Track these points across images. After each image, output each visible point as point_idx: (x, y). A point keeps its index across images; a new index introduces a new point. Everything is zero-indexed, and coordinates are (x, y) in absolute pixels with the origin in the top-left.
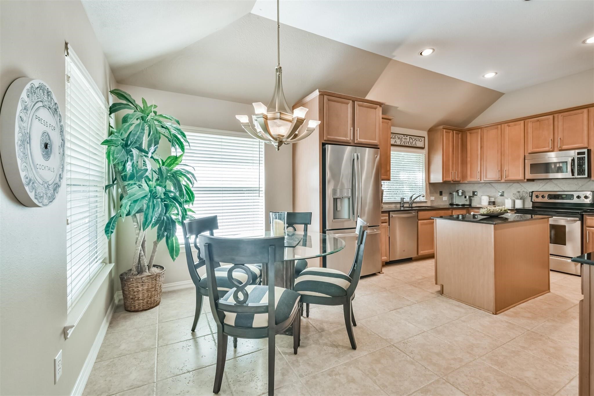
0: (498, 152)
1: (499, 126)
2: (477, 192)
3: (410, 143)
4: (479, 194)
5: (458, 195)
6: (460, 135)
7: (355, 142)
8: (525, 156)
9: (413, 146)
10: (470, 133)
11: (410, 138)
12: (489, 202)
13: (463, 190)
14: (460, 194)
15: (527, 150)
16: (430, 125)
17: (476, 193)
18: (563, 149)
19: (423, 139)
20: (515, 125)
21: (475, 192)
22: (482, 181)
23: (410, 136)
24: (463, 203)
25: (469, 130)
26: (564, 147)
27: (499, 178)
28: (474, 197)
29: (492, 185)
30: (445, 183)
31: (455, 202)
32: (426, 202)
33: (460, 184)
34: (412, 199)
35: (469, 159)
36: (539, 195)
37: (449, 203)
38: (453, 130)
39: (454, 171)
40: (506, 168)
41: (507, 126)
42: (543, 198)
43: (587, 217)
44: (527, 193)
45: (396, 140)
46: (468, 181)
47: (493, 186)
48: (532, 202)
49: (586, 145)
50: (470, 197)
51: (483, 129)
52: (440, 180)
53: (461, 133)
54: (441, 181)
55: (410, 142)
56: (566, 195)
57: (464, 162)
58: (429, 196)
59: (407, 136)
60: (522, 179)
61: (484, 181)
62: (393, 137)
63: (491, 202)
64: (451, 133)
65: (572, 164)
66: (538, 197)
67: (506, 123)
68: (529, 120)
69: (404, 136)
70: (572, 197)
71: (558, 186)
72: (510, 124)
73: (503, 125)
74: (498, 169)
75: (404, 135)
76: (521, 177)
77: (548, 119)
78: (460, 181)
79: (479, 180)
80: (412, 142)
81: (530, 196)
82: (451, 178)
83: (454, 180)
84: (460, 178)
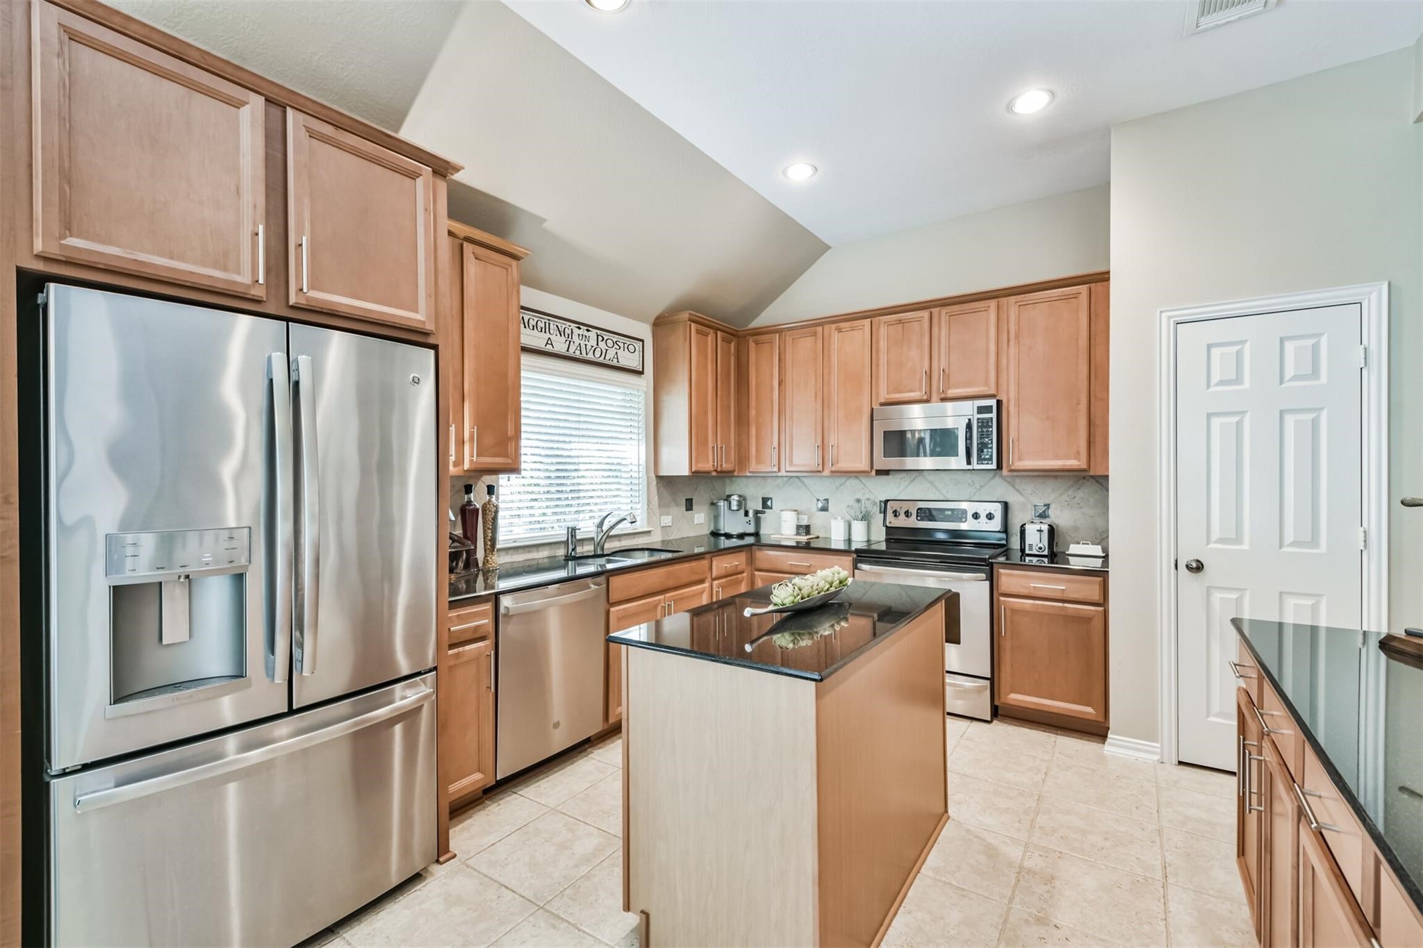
0: (816, 397)
1: (819, 329)
2: (771, 498)
3: (598, 353)
4: (776, 504)
5: (730, 508)
6: (732, 345)
7: (291, 303)
8: (872, 409)
9: (610, 363)
10: (757, 343)
11: (600, 338)
12: (799, 527)
13: (740, 496)
14: (734, 507)
15: (878, 394)
16: (659, 306)
17: (769, 503)
18: (948, 396)
19: (638, 345)
20: (853, 329)
21: (768, 499)
22: (783, 473)
23: (599, 332)
24: (741, 531)
25: (753, 335)
26: (952, 392)
27: (818, 465)
28: (764, 513)
29: (803, 483)
30: (698, 476)
31: (722, 528)
32: (649, 532)
33: (734, 479)
34: (605, 528)
35: (753, 413)
36: (898, 510)
37: (710, 531)
38: (716, 329)
39: (719, 443)
40: (832, 440)
41: (836, 329)
42: (907, 516)
43: (1000, 570)
44: (875, 503)
45: (550, 336)
46: (751, 470)
47: (805, 485)
48: (887, 526)
49: (993, 392)
50: (757, 512)
51: (784, 333)
52: (684, 471)
53: (735, 339)
54: (686, 472)
55: (598, 350)
56: (952, 510)
57: (742, 420)
58: (658, 514)
59: (588, 330)
60: (867, 469)
61: (787, 472)
62: (541, 325)
63: (801, 526)
64: (710, 338)
65: (968, 434)
66: (898, 514)
67: (834, 322)
68: (881, 318)
69: (579, 328)
70: (964, 516)
71: (936, 488)
72: (842, 325)
73: (826, 327)
74: (816, 443)
75: (579, 324)
76: (863, 465)
77: (919, 320)
78: (734, 471)
79: (776, 469)
80: (607, 350)
81: (880, 512)
82: (711, 463)
83: (719, 470)
84: (733, 464)
